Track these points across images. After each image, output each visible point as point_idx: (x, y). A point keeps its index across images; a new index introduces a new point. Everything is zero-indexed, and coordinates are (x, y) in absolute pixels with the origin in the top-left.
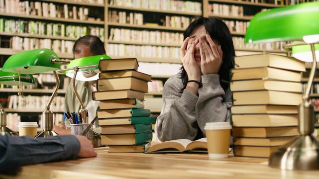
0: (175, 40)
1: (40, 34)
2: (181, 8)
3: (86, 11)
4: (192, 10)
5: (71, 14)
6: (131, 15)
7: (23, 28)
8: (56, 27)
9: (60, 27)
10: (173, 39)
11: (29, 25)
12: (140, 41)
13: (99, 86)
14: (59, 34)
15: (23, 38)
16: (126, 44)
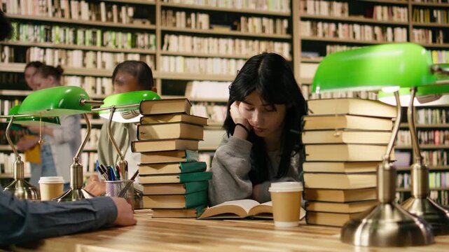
0: (253, 50)
1: (67, 43)
2: (261, 6)
3: (131, 11)
4: (277, 8)
5: (109, 15)
6: (193, 15)
7: (45, 36)
8: (89, 33)
9: (94, 34)
10: (250, 49)
11: (53, 31)
12: (205, 52)
13: (140, 134)
14: (94, 43)
15: (45, 48)
16: (186, 57)
